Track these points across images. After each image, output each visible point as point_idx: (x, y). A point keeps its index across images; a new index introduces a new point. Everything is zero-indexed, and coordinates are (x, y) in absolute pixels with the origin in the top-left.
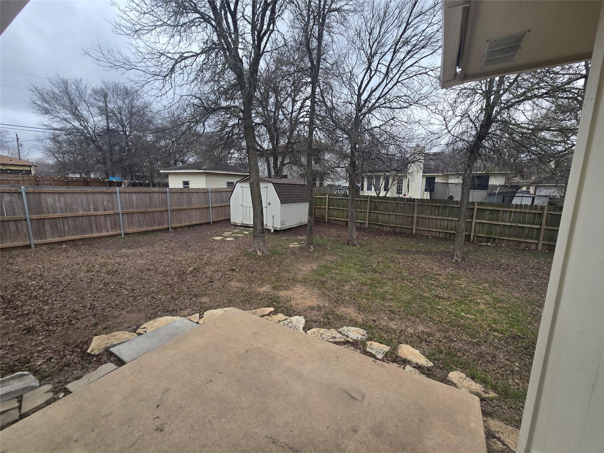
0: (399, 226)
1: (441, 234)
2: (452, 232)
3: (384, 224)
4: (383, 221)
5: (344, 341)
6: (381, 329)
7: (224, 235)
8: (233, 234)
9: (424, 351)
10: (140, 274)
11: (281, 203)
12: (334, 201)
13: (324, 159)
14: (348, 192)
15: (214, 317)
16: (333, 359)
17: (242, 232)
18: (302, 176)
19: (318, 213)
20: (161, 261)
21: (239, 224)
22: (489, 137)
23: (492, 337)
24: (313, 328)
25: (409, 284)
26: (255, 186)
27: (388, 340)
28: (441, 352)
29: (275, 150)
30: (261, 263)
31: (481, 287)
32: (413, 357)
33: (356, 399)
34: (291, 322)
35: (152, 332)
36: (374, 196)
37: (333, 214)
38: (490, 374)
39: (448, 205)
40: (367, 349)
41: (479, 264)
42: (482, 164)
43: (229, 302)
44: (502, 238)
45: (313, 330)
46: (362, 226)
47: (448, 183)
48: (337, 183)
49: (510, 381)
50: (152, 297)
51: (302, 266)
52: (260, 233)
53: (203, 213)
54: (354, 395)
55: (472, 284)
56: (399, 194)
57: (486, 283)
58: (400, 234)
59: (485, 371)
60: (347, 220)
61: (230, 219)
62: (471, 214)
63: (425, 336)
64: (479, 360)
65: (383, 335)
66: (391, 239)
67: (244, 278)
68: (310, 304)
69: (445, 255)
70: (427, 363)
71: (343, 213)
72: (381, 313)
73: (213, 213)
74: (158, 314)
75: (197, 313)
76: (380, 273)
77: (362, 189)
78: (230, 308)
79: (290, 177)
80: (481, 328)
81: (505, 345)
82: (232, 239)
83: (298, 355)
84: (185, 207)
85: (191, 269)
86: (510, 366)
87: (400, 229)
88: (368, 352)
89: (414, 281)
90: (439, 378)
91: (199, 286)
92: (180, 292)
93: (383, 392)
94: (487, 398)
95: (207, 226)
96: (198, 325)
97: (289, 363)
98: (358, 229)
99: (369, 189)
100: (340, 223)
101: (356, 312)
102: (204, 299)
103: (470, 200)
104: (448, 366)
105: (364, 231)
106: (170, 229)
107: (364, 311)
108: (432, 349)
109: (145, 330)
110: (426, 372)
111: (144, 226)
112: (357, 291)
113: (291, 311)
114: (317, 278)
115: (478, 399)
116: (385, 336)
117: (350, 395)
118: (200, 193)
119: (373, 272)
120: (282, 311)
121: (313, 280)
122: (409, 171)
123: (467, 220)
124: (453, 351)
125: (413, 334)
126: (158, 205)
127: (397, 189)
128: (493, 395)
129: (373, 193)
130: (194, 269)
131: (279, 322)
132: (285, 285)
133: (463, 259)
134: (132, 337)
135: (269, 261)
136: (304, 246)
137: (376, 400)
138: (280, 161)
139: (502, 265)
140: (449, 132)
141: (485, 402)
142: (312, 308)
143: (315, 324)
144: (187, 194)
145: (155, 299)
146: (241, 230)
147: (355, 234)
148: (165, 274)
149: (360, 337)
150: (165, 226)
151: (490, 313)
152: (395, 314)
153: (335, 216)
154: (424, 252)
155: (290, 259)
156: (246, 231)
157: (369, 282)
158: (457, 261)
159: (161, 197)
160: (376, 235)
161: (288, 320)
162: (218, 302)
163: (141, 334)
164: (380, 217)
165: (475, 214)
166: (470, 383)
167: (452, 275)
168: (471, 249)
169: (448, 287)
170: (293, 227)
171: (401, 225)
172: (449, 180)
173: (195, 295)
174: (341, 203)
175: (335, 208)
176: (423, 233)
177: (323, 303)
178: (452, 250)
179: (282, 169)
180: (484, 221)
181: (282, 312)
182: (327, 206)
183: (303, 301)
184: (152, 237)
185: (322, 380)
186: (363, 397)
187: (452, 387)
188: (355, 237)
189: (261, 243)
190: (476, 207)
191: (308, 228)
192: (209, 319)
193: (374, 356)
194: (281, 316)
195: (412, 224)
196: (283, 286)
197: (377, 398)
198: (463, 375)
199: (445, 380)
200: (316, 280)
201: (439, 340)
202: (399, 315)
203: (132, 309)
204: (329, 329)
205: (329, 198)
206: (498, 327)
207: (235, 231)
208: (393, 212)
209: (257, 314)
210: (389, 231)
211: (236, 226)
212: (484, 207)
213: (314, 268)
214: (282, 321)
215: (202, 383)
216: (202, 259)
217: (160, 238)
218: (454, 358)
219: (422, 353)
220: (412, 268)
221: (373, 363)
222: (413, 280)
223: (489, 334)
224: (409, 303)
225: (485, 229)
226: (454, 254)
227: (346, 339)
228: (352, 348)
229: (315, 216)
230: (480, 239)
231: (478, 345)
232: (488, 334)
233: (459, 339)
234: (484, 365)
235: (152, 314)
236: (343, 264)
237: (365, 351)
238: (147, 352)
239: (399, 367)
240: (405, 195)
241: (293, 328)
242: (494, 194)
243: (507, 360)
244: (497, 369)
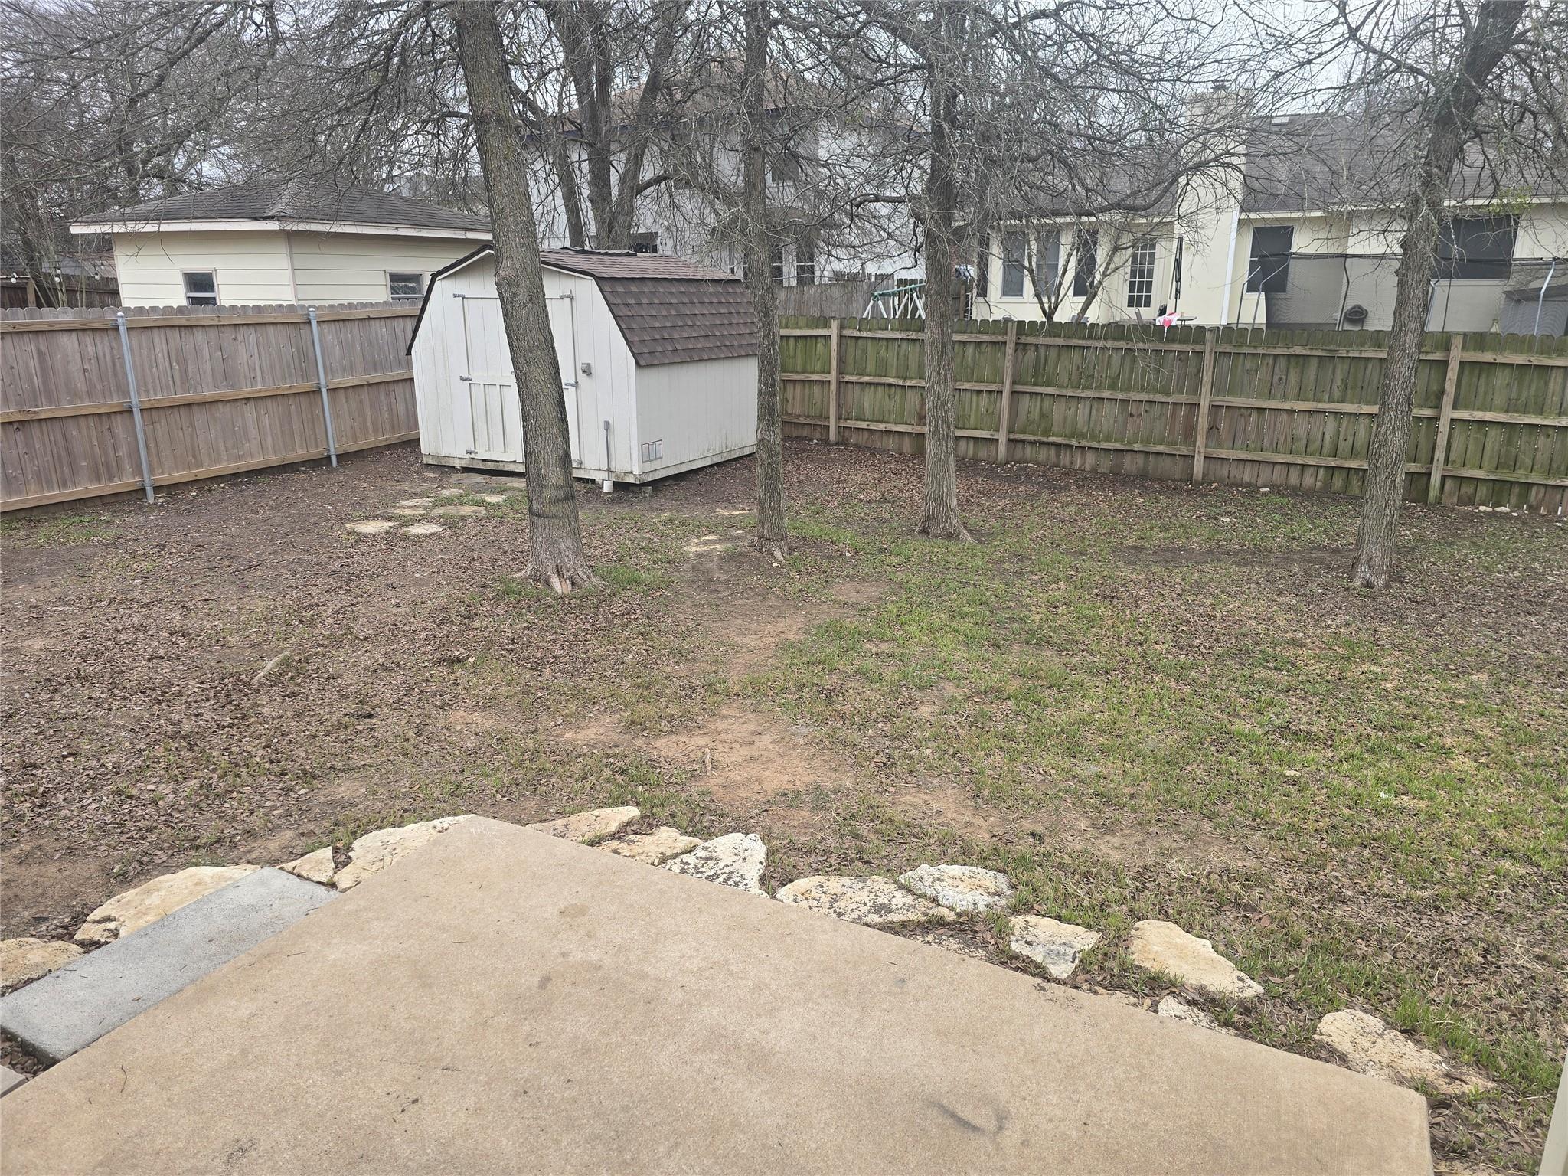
0: (1138, 447)
1: (1309, 472)
2: (1353, 464)
3: (1074, 442)
4: (1068, 431)
5: (923, 919)
6: (1062, 866)
7: (398, 512)
8: (435, 506)
9: (1229, 944)
10: (44, 696)
11: (637, 363)
12: (864, 352)
13: (817, 160)
14: (920, 303)
15: (396, 859)
16: (883, 988)
17: (478, 497)
18: (720, 237)
19: (796, 403)
20: (131, 637)
21: (458, 464)
22: (1516, 54)
23: (1491, 877)
24: (798, 877)
25: (1173, 684)
26: (522, 297)
27: (1092, 907)
28: (1294, 944)
29: (594, 117)
30: (572, 626)
31: (1461, 686)
32: (1186, 967)
33: (975, 1128)
34: (709, 859)
35: (143, 933)
36: (1033, 323)
37: (861, 407)
38: (1473, 1011)
39: (1342, 353)
40: (1014, 946)
41: (1457, 592)
42: (1487, 173)
43: (453, 794)
44: (1558, 482)
45: (801, 884)
46: (983, 453)
47: (1346, 256)
48: (872, 268)
49: (1544, 1032)
50: (119, 793)
51: (741, 632)
52: (558, 501)
53: (295, 418)
54: (966, 1114)
55: (1424, 677)
56: (1139, 305)
57: (1481, 669)
58: (1142, 480)
59: (1455, 1003)
60: (918, 429)
61: (417, 441)
62: (1435, 387)
63: (1235, 887)
64: (1434, 966)
65: (1072, 888)
66: (1105, 505)
67: (504, 691)
68: (783, 781)
69: (1321, 561)
70: (1240, 984)
71: (903, 399)
72: (1063, 805)
73: (336, 417)
74: (157, 861)
75: (322, 846)
76: (1060, 649)
77: (983, 292)
78: (460, 818)
79: (665, 246)
80: (1450, 844)
81: (1537, 905)
82: (434, 528)
83: (750, 983)
84: (207, 392)
85: (270, 665)
86: (1547, 981)
87: (1140, 460)
88: (1016, 957)
89: (1193, 674)
90: (1285, 1036)
91: (314, 737)
92: (237, 765)
93: (1075, 1097)
94: (1456, 1097)
95: (316, 477)
96: (333, 892)
97: (715, 1012)
98: (967, 466)
99: (1012, 288)
100: (891, 444)
101: (965, 807)
102: (344, 789)
103: (1434, 325)
104: (1318, 991)
105: (992, 473)
106: (150, 492)
107: (998, 799)
108: (1261, 935)
109: (112, 925)
110: (1237, 1017)
111: (26, 482)
112: (966, 724)
113: (708, 816)
114: (806, 675)
115: (1421, 1100)
116: (1081, 893)
117: (953, 1115)
118: (271, 329)
119: (1027, 643)
120: (672, 815)
121: (790, 685)
122: (1186, 207)
123: (1416, 412)
124: (1341, 936)
125: (1189, 879)
126: (82, 387)
127: (1132, 284)
128: (1476, 1086)
129: (1027, 309)
130: (285, 663)
131: (663, 859)
132: (677, 712)
133: (1395, 576)
134: (62, 959)
135: (606, 618)
136: (745, 546)
137: (1050, 1126)
138: (621, 168)
139: (1549, 593)
140: (1353, 33)
141: (1447, 1112)
142: (790, 799)
143: (808, 860)
144: (212, 333)
145: (131, 797)
146: (471, 489)
147: (954, 488)
148: (160, 694)
149: (983, 900)
150: (126, 481)
151: (1491, 785)
152: (1120, 807)
153: (868, 415)
154: (1236, 554)
155: (689, 602)
156: (493, 491)
157: (1014, 684)
158: (1368, 585)
159: (90, 349)
160: (1042, 487)
161: (700, 853)
162: (407, 795)
163: (98, 945)
164: (1058, 410)
165: (1450, 387)
166: (1396, 1050)
167: (1347, 644)
168: (1430, 532)
169: (1330, 694)
170: (693, 467)
171: (1147, 441)
172: (1351, 241)
173: (304, 771)
174: (893, 361)
175: (866, 379)
176: (1236, 472)
177: (834, 776)
178: (1351, 540)
179: (632, 208)
180: (1489, 416)
181: (672, 821)
182: (834, 372)
183: (753, 771)
184: (70, 532)
185: (847, 1070)
186: (1002, 1118)
187: (1332, 1067)
188: (955, 502)
189: (566, 545)
190: (1457, 355)
191: (760, 472)
192: (379, 865)
193: (1038, 971)
194: (668, 838)
195: (1189, 436)
196: (671, 719)
197: (1051, 1120)
198: (1375, 1023)
199: (1307, 1045)
200: (801, 687)
201: (1289, 899)
202: (1134, 811)
203: (40, 848)
204: (861, 876)
205: (841, 337)
206: (1516, 839)
207: (446, 493)
208: (1113, 387)
209: (571, 835)
210: (1094, 470)
211: (444, 469)
212: (1488, 357)
213: (791, 636)
214: (676, 855)
215: (379, 1111)
216: (312, 619)
217: (110, 534)
218: (1343, 964)
219: (1222, 948)
220: (1188, 621)
221: (1035, 994)
222: (1189, 669)
223: (1478, 866)
224: (1175, 761)
225: (1488, 448)
226: (1357, 559)
227: (931, 912)
228: (954, 944)
229: (787, 418)
230: (1467, 489)
231: (1437, 908)
232: (1474, 869)
233: (1364, 893)
234: (1455, 981)
235: (129, 862)
236: (905, 618)
237: (1002, 952)
238: (136, 1014)
239: (1135, 1005)
240: (1163, 311)
241: (721, 879)
242: (1531, 296)
243: (1541, 958)
244: (1500, 995)
